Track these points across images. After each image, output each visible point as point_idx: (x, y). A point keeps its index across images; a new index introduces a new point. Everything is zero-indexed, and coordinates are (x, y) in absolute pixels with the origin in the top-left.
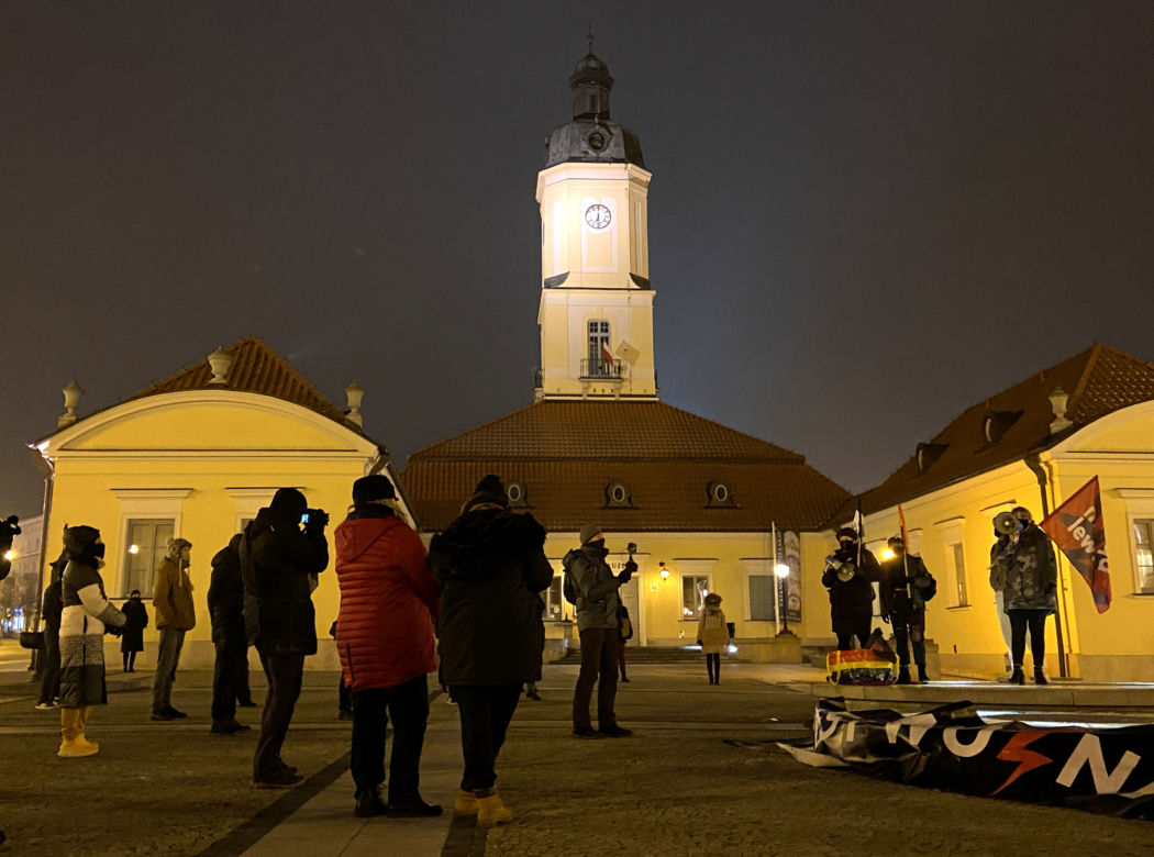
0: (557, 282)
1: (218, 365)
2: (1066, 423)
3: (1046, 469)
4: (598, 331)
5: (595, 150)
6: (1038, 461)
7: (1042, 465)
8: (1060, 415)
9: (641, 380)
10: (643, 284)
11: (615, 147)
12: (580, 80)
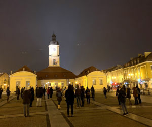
0: (51, 56)
1: (24, 69)
4: (54, 60)
5: (54, 43)
6: (87, 75)
8: (88, 72)
9: (58, 65)
10: (59, 56)
11: (56, 43)
12: (53, 36)
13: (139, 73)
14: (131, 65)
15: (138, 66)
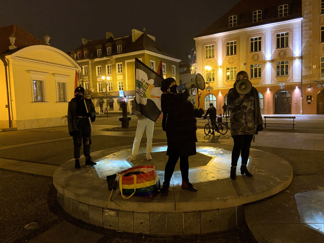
2: (15, 47)
3: (7, 61)
6: (4, 58)
7: (6, 60)
8: (13, 44)
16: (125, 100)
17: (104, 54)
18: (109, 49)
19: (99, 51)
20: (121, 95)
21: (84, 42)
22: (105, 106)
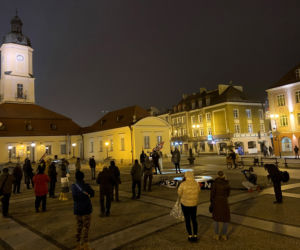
4: (20, 87)
5: (19, 41)
6: (131, 127)
8: (135, 119)
9: (31, 99)
10: (32, 76)
11: (25, 41)
12: (13, 22)
13: (209, 124)
14: (191, 109)
15: (207, 111)
16: (213, 143)
17: (197, 107)
18: (200, 103)
19: (193, 105)
20: (210, 139)
21: (184, 97)
22: (198, 147)
